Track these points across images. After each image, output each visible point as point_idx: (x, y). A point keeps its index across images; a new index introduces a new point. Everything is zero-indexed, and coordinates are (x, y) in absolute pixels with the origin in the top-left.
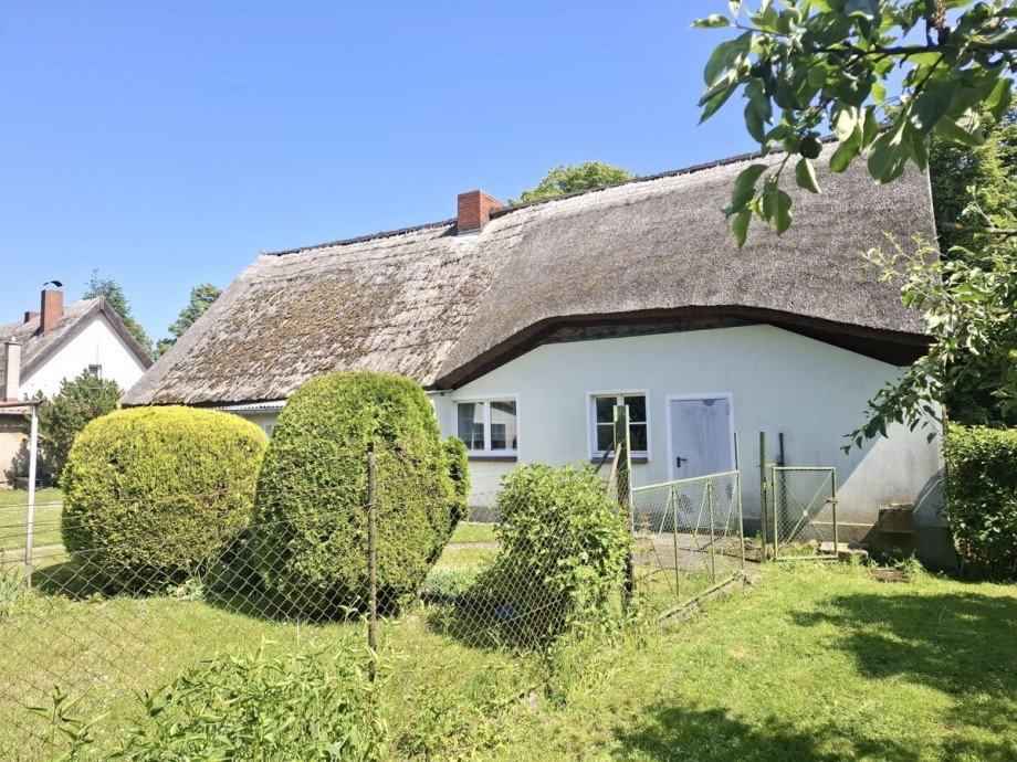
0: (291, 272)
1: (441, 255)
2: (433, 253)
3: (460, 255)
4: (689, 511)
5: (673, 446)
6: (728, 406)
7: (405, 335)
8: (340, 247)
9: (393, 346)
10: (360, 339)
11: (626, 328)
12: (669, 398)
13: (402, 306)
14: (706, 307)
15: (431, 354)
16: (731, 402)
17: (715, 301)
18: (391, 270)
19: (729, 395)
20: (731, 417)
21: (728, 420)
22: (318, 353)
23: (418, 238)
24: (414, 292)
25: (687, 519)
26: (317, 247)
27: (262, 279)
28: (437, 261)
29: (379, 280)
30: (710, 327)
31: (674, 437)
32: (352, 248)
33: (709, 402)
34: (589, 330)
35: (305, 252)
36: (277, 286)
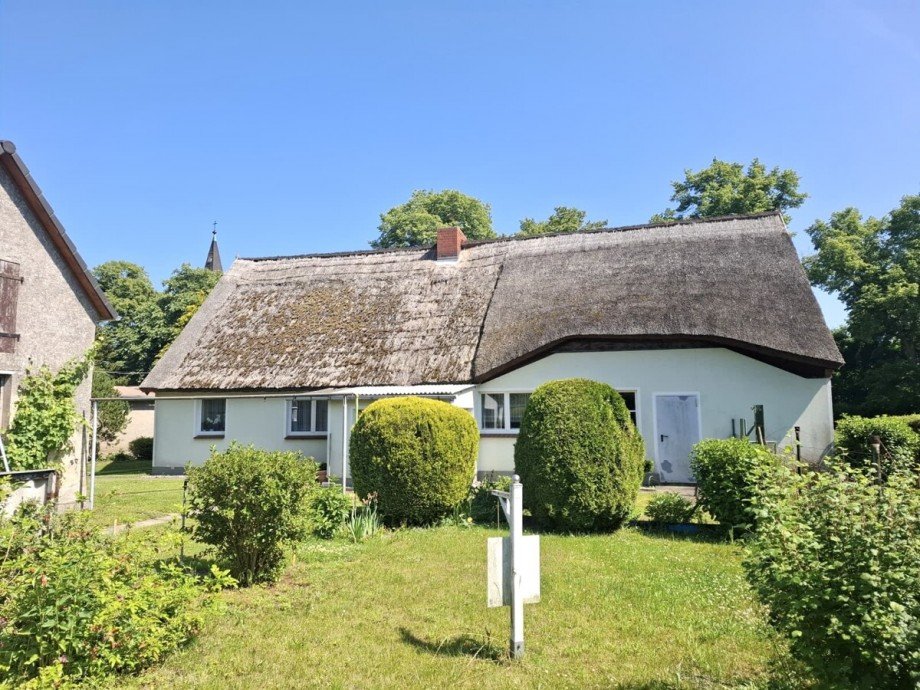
0: (277, 277)
1: (428, 275)
2: (419, 272)
3: (447, 277)
4: (670, 471)
5: (658, 427)
6: (696, 401)
7: (421, 339)
8: (319, 259)
9: (413, 347)
10: (380, 341)
11: (622, 345)
12: (654, 394)
13: (407, 315)
14: (691, 335)
15: (454, 355)
16: (699, 398)
17: (696, 332)
18: (383, 284)
19: (698, 393)
20: (699, 409)
21: (696, 411)
22: (342, 350)
23: (398, 259)
24: (414, 304)
25: (668, 477)
26: (296, 257)
27: (247, 282)
28: (426, 280)
29: (375, 291)
30: (683, 347)
31: (658, 421)
32: (333, 261)
33: (683, 398)
34: (593, 344)
35: (284, 260)
36: (267, 288)
